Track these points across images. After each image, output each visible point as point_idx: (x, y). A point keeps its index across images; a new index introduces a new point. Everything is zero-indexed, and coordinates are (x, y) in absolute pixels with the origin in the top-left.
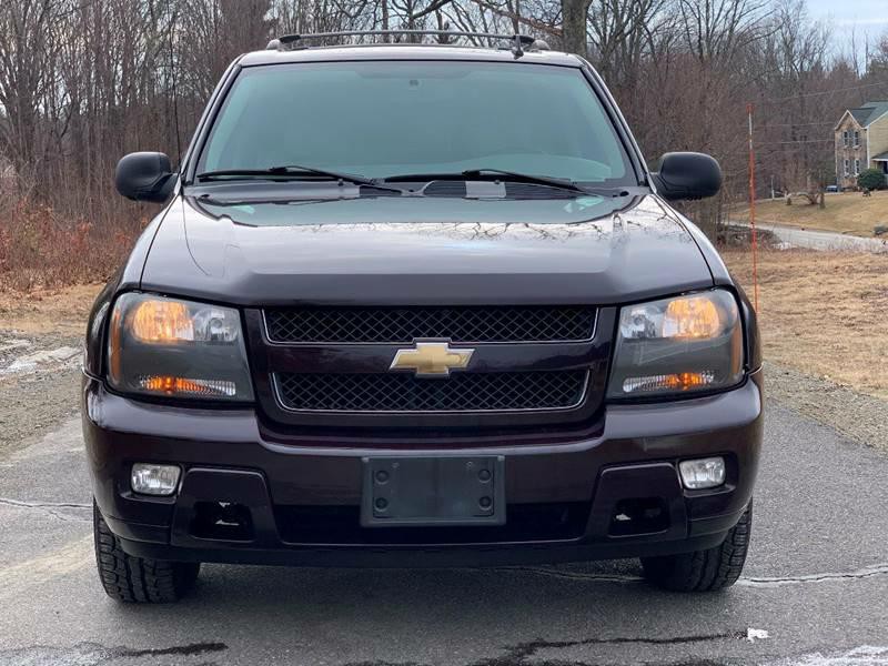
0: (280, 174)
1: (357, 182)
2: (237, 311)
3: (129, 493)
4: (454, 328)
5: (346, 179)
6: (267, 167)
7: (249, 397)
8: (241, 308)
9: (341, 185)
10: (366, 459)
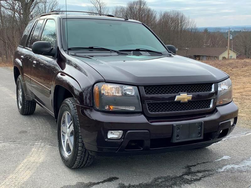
0: (91, 49)
1: (115, 51)
2: (136, 87)
3: (107, 139)
4: (186, 90)
5: (112, 51)
6: (88, 47)
7: (141, 110)
8: (138, 86)
9: (111, 52)
10: (175, 125)
